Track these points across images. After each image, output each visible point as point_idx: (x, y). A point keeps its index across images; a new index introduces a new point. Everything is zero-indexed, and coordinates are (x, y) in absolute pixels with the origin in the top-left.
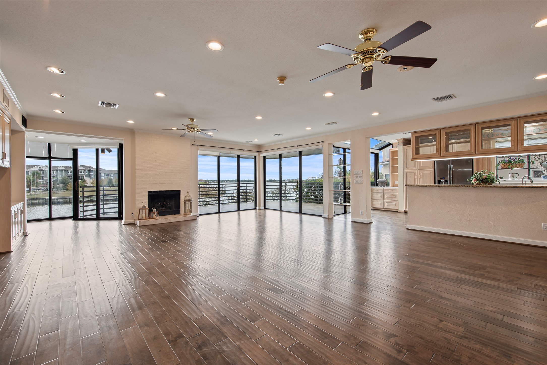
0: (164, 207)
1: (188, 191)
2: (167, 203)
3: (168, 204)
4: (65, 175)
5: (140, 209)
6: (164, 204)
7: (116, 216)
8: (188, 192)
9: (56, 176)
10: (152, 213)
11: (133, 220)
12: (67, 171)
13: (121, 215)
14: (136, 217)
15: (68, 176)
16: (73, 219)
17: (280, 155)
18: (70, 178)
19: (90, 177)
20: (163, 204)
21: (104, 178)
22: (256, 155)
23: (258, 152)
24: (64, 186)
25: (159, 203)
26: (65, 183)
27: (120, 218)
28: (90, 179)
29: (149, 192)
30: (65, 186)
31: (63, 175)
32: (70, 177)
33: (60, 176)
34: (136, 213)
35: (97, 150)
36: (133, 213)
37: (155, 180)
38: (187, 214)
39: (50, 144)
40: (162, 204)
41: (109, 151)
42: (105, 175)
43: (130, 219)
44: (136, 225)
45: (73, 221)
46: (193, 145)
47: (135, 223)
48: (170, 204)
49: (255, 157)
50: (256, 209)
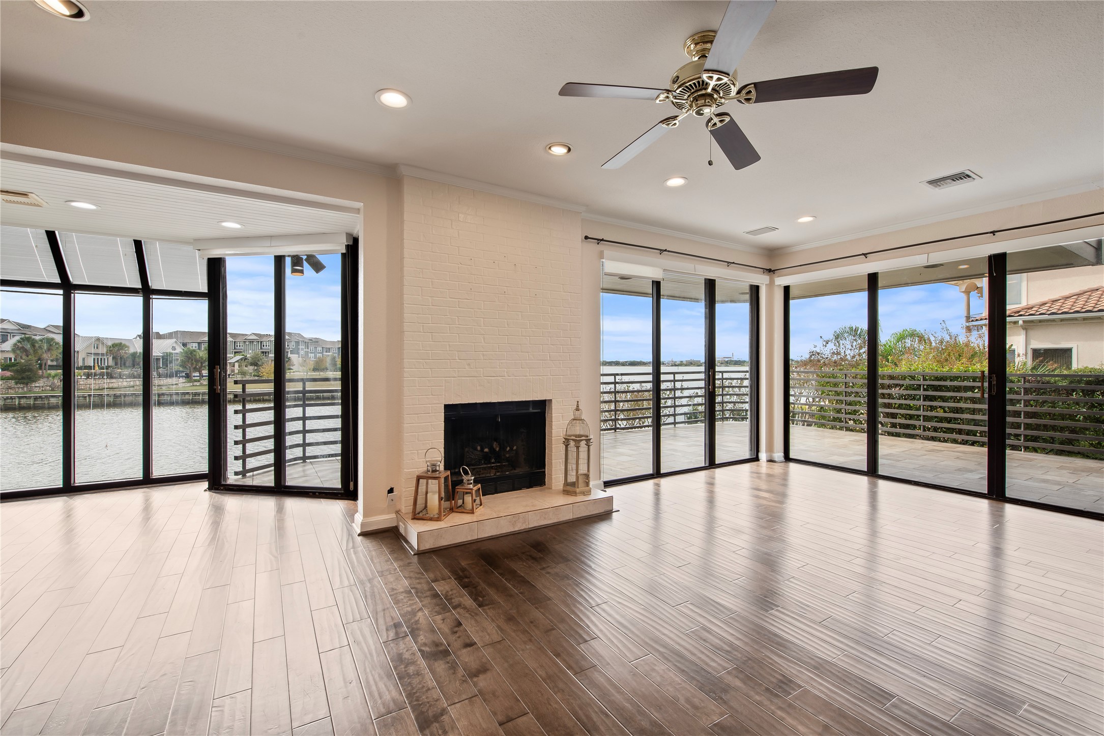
0: (493, 461)
1: (578, 406)
2: (503, 448)
3: (508, 448)
4: (259, 349)
5: (419, 478)
6: (494, 450)
7: (335, 482)
8: (577, 409)
9: (244, 351)
10: (459, 489)
11: (394, 516)
12: (261, 342)
13: (352, 484)
14: (406, 506)
15: (263, 352)
16: (205, 485)
17: (873, 279)
18: (266, 356)
19: (298, 353)
20: (492, 449)
21: (323, 355)
22: (761, 280)
23: (770, 271)
24: (255, 370)
25: (479, 448)
26: (257, 363)
27: (348, 492)
28: (299, 357)
29: (447, 407)
30: (257, 369)
31: (254, 350)
32: (266, 353)
33: (250, 351)
34: (405, 492)
35: (279, 261)
36: (391, 491)
37: (469, 365)
38: (578, 490)
39: (141, 241)
40: (486, 450)
41: (318, 266)
42: (324, 350)
43: (382, 512)
44: (407, 542)
45: (208, 493)
46: (586, 238)
47: (402, 530)
48: (511, 449)
49: (755, 291)
50: (756, 459)
